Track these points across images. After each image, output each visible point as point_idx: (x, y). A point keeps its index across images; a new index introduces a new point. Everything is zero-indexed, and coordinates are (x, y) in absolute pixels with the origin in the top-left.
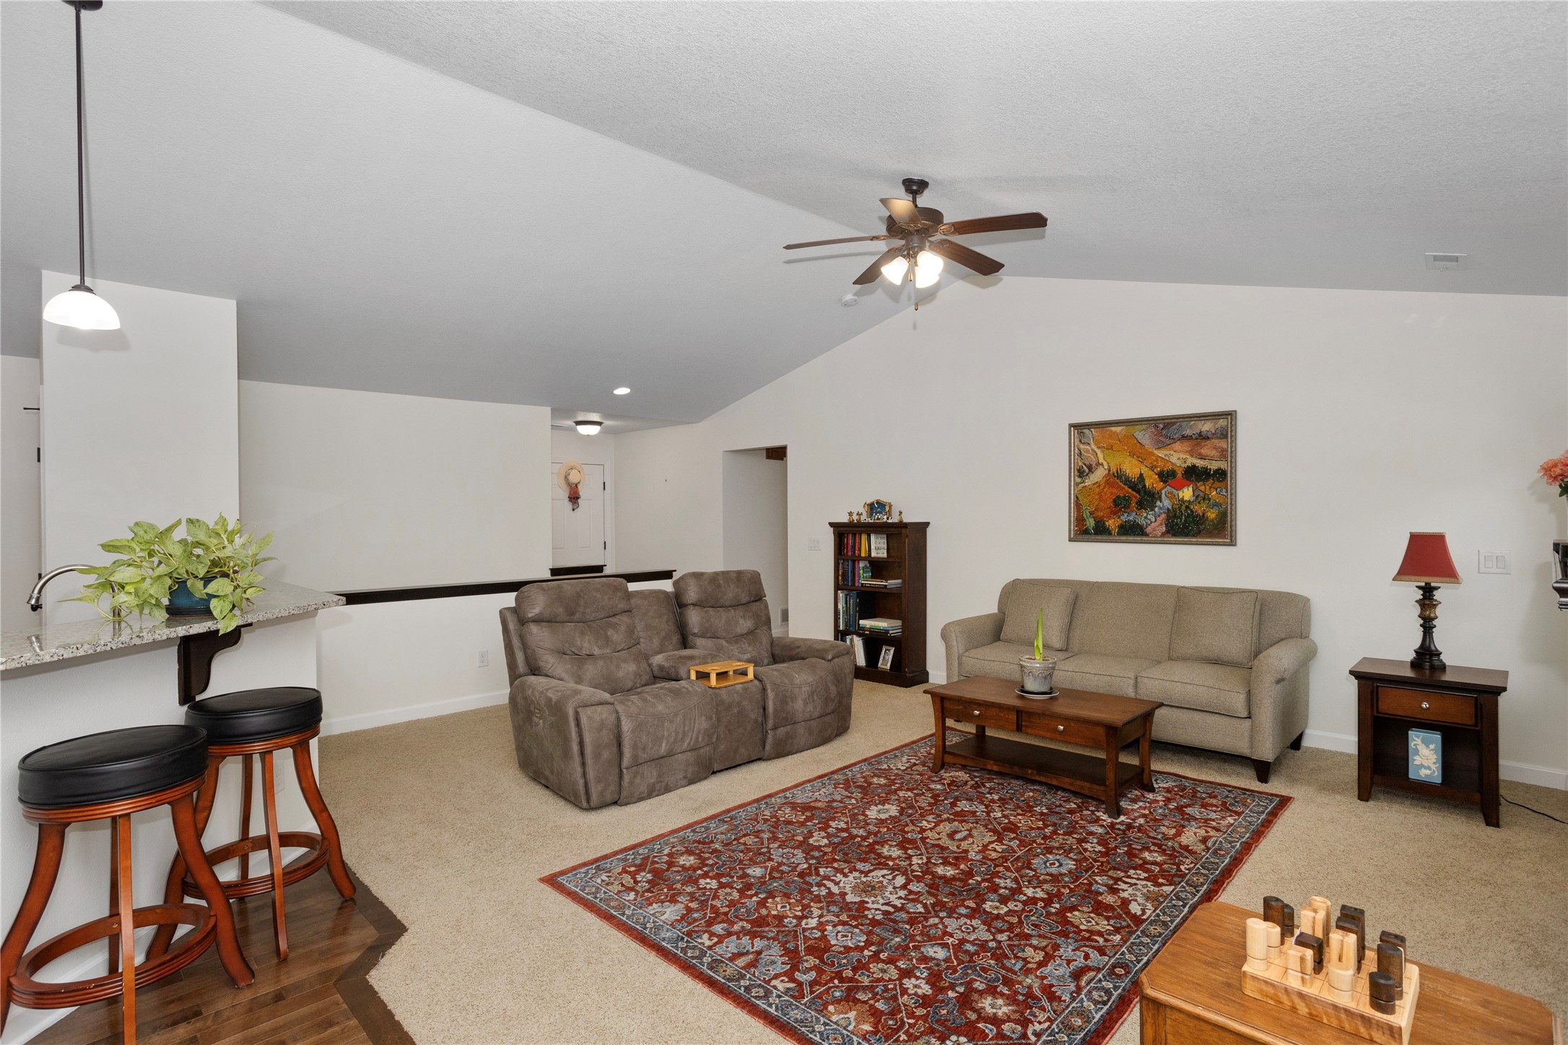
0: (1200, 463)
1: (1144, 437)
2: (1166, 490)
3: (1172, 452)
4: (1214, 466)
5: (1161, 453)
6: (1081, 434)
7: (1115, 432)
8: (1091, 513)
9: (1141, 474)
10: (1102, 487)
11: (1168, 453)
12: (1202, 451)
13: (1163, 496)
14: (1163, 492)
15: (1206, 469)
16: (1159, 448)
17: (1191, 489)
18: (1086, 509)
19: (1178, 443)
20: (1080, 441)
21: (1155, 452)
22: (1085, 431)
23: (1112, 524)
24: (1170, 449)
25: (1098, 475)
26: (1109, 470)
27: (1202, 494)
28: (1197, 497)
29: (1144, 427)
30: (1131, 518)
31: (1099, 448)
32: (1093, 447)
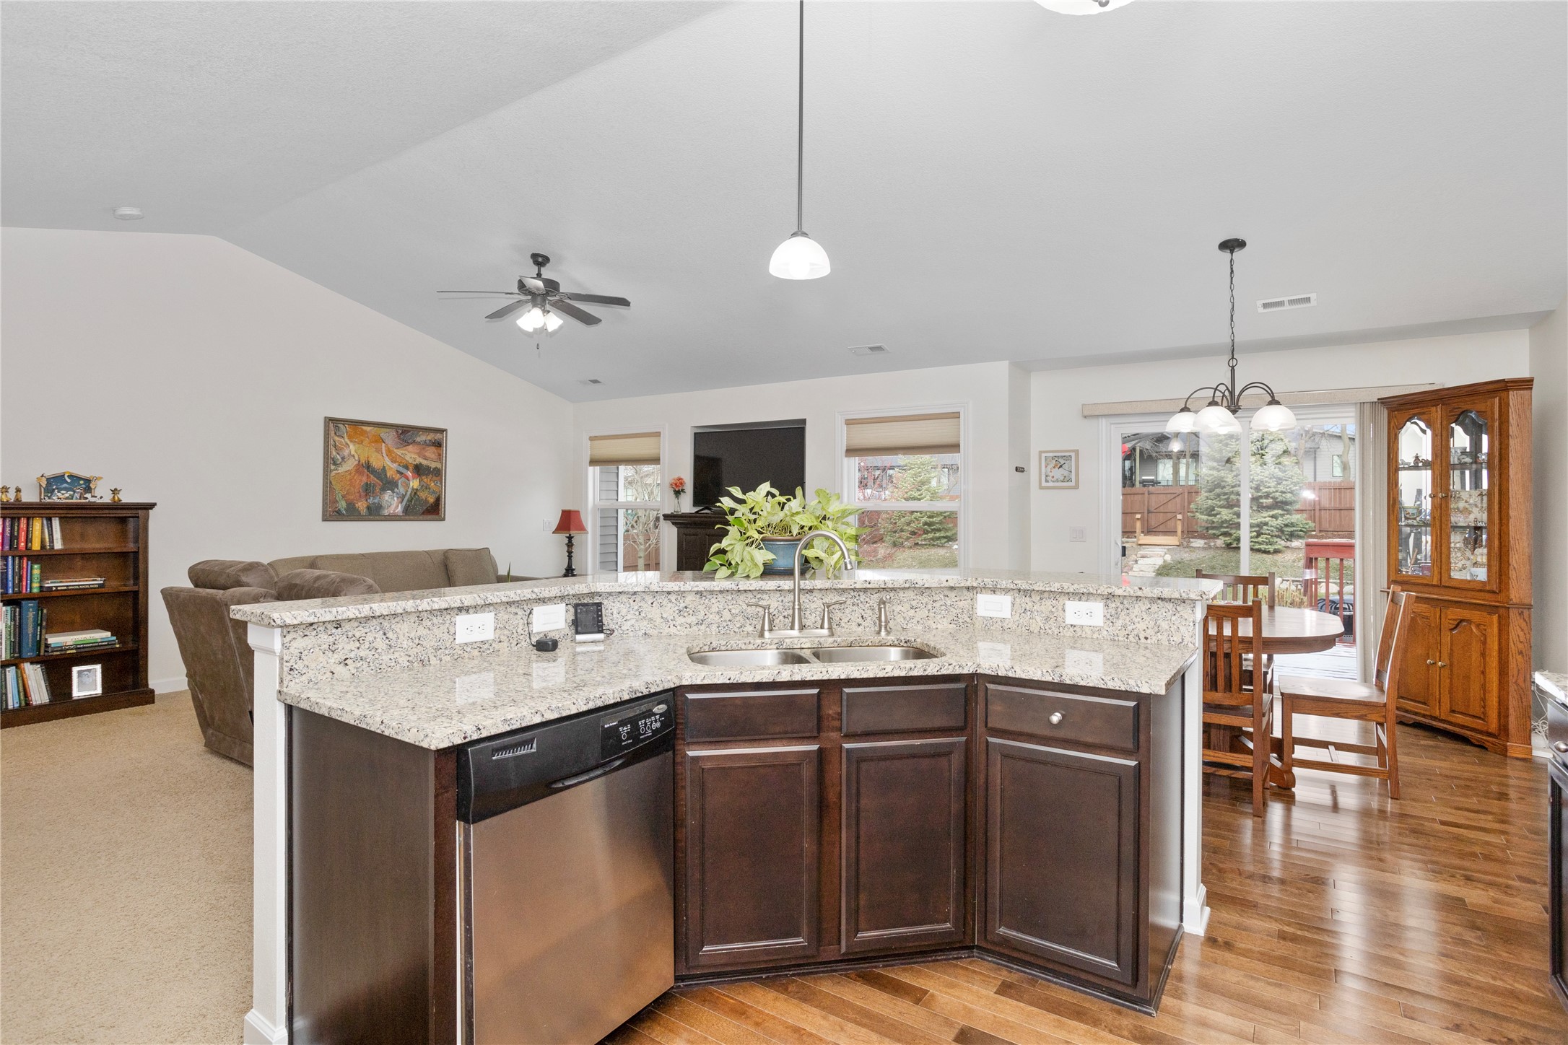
0: (424, 462)
1: (389, 437)
2: (401, 480)
3: (407, 452)
4: (433, 465)
5: (399, 452)
6: (337, 428)
7: (366, 432)
8: (343, 496)
9: (384, 467)
10: (352, 475)
11: (404, 452)
12: (426, 454)
13: (400, 484)
14: (400, 481)
15: (428, 466)
16: (398, 448)
17: (418, 480)
18: (339, 493)
19: (411, 446)
20: (335, 434)
21: (395, 451)
22: (341, 426)
23: (361, 506)
24: (406, 450)
25: (349, 465)
26: (359, 461)
27: (425, 485)
28: (422, 486)
29: (388, 430)
30: (376, 501)
31: (351, 441)
32: (347, 440)
